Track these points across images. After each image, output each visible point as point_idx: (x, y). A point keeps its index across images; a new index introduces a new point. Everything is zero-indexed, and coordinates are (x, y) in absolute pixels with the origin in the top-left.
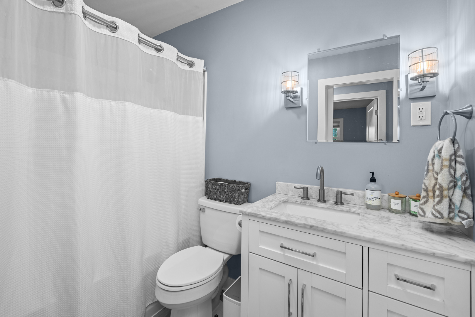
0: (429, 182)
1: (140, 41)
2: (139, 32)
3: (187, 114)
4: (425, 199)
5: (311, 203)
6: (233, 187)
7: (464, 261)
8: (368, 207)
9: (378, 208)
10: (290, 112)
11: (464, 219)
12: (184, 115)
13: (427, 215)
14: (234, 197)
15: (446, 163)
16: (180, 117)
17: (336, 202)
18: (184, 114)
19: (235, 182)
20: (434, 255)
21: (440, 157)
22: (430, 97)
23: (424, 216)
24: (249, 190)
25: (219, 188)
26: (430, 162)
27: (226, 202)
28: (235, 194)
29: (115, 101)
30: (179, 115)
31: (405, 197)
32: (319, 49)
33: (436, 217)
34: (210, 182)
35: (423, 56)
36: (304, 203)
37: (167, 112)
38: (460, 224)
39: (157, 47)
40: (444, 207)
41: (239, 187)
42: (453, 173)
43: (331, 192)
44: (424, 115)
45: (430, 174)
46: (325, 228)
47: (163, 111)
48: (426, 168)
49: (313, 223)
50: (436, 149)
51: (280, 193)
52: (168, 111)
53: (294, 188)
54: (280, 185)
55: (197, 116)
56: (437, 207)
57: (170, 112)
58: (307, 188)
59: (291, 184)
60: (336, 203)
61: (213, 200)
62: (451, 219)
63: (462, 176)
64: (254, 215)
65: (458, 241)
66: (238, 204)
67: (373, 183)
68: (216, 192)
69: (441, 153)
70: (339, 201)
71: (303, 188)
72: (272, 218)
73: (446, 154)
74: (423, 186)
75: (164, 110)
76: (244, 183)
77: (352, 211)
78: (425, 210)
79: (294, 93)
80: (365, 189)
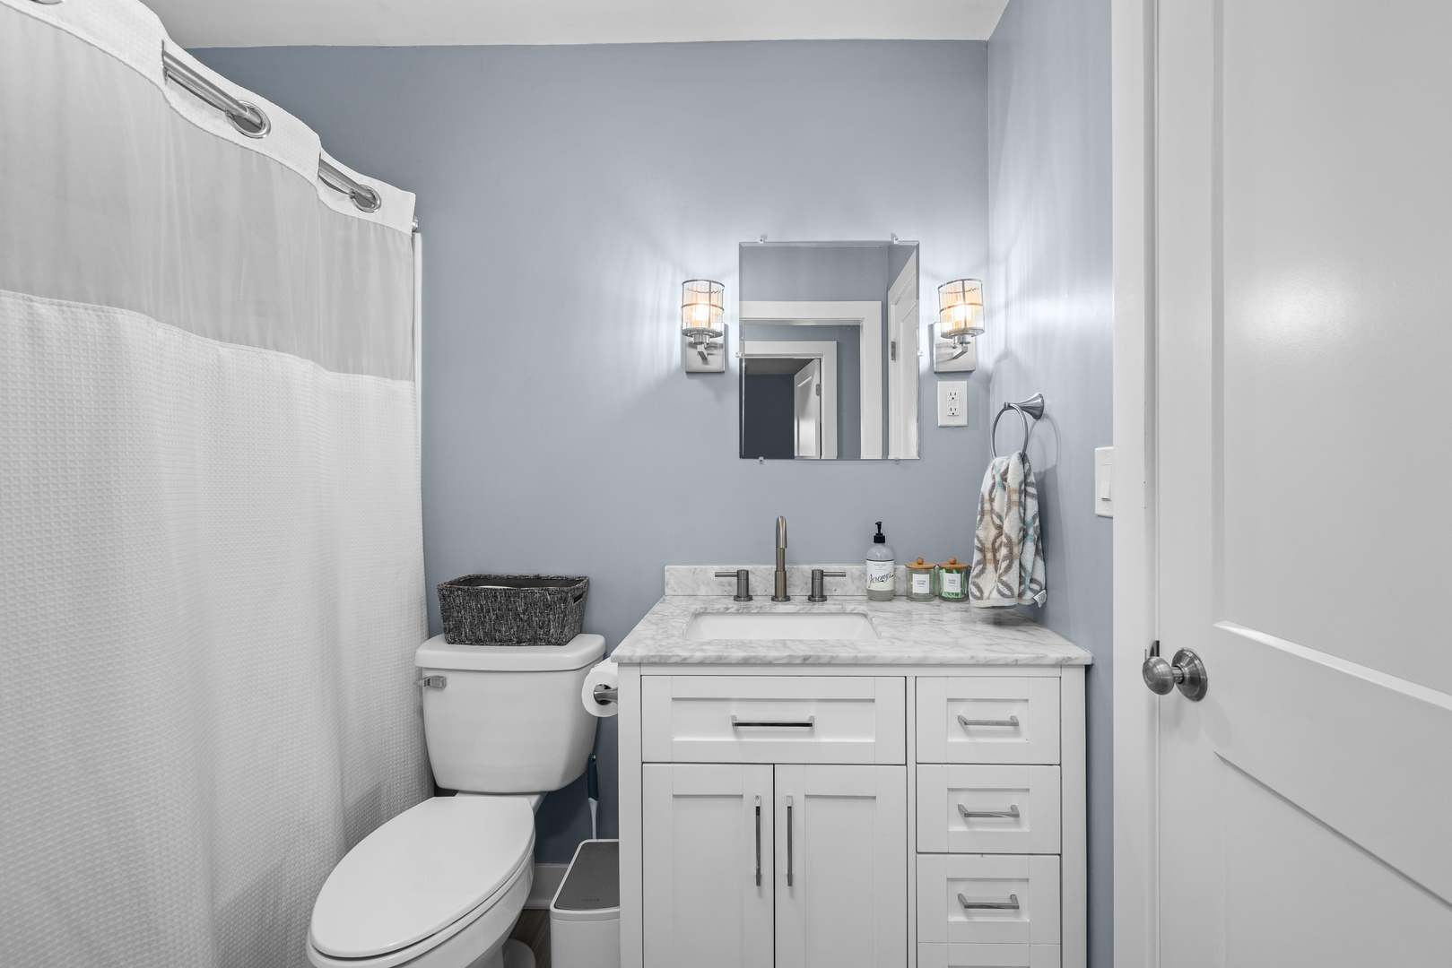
0: (986, 533)
1: (167, 72)
2: (164, 34)
3: (358, 370)
4: (981, 566)
5: (761, 607)
6: (544, 595)
7: (1053, 663)
8: (873, 596)
9: (891, 596)
10: (696, 382)
11: (1036, 593)
12: (346, 371)
13: (986, 594)
14: (549, 625)
15: (1015, 497)
16: (329, 378)
17: (812, 596)
18: (342, 367)
19: (538, 581)
20: (1016, 664)
21: (1004, 488)
22: (965, 374)
23: (980, 598)
24: (586, 597)
25: (497, 606)
26: (987, 496)
27: (519, 642)
28: (551, 616)
29: (56, 301)
30: (326, 372)
31: (934, 568)
32: (765, 237)
33: (1003, 595)
34: (459, 589)
35: (964, 291)
36: (745, 611)
37: (289, 358)
38: (1031, 603)
39: (242, 111)
40: (1012, 578)
41: (564, 594)
42: (1023, 515)
43: (800, 575)
44: (957, 407)
45: (987, 518)
46: (835, 655)
47: (271, 355)
48: (979, 508)
49: (803, 651)
50: (997, 473)
51: (675, 593)
52: (291, 356)
53: (716, 576)
54: (676, 574)
55: (393, 377)
56: (1004, 578)
57: (299, 358)
58: (747, 572)
59: (703, 567)
60: (811, 598)
61: (471, 644)
62: (1021, 595)
63: (1034, 518)
64: (657, 660)
65: (1030, 632)
66: (561, 642)
67: (879, 546)
68: (485, 617)
69: (1005, 480)
70: (818, 594)
71: (738, 574)
72: (710, 657)
73: (1014, 480)
74: (976, 541)
75: (276, 353)
76: (567, 579)
77: (848, 611)
78: (981, 586)
79: (711, 337)
80: (863, 560)
